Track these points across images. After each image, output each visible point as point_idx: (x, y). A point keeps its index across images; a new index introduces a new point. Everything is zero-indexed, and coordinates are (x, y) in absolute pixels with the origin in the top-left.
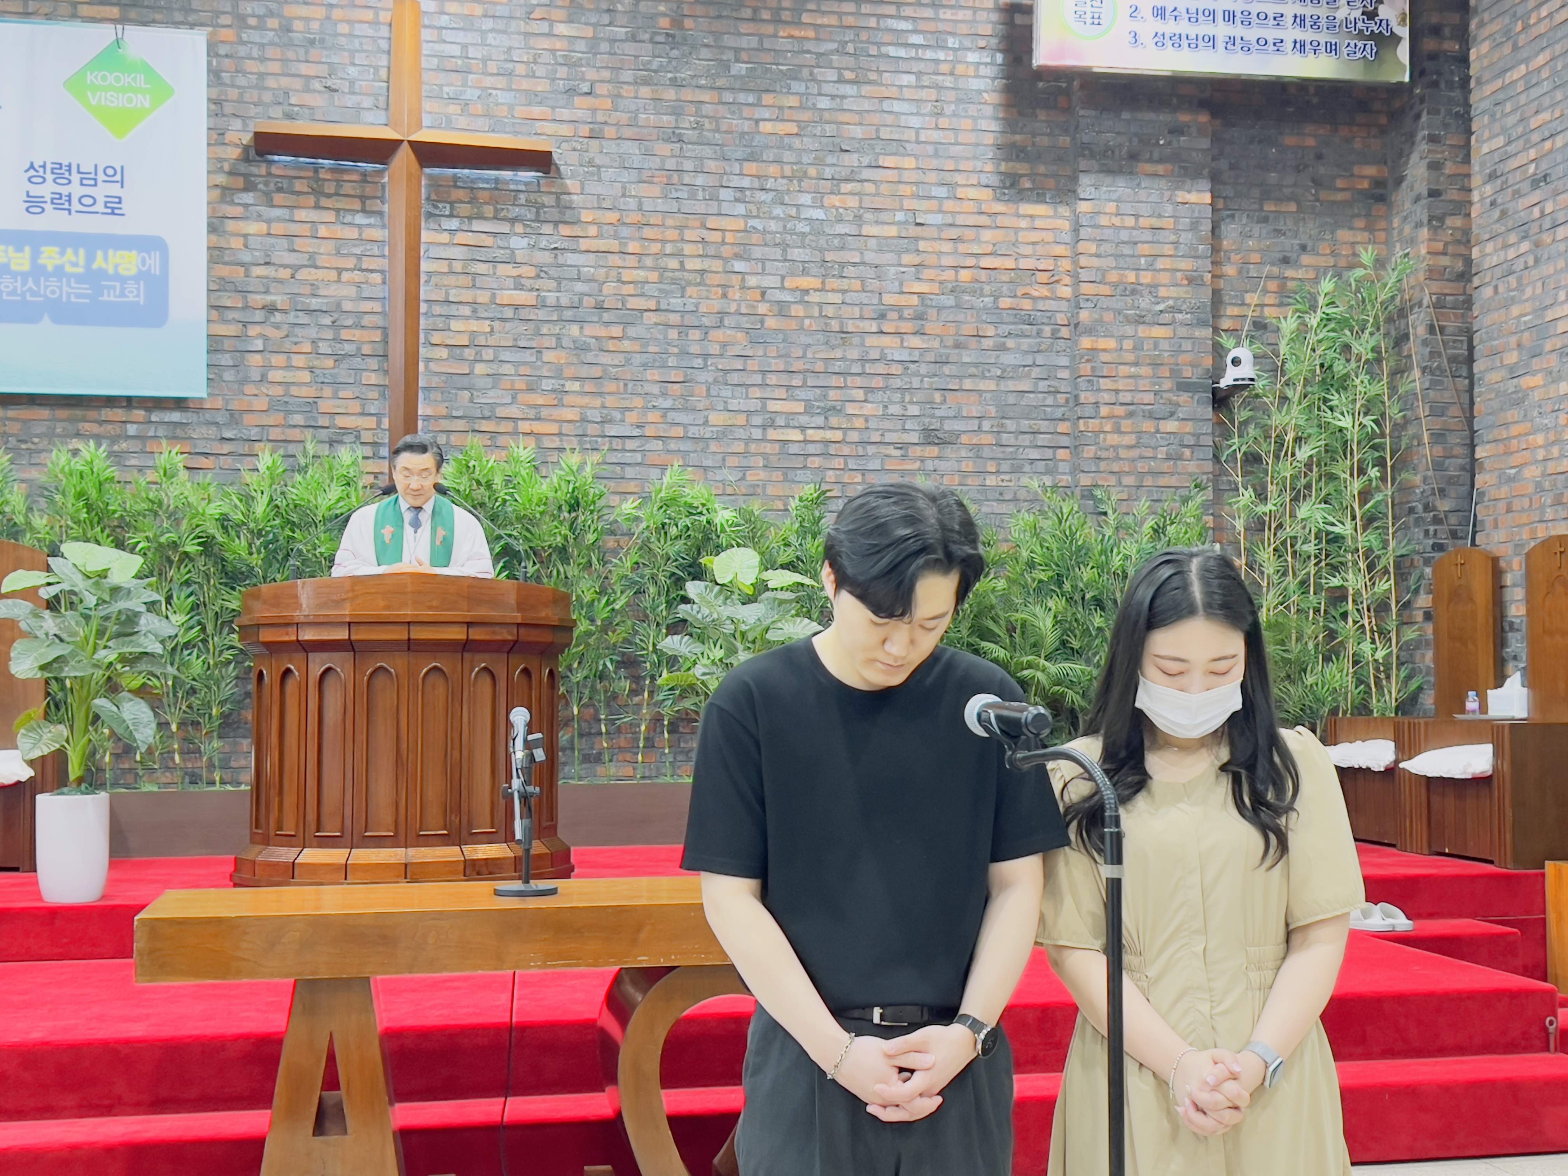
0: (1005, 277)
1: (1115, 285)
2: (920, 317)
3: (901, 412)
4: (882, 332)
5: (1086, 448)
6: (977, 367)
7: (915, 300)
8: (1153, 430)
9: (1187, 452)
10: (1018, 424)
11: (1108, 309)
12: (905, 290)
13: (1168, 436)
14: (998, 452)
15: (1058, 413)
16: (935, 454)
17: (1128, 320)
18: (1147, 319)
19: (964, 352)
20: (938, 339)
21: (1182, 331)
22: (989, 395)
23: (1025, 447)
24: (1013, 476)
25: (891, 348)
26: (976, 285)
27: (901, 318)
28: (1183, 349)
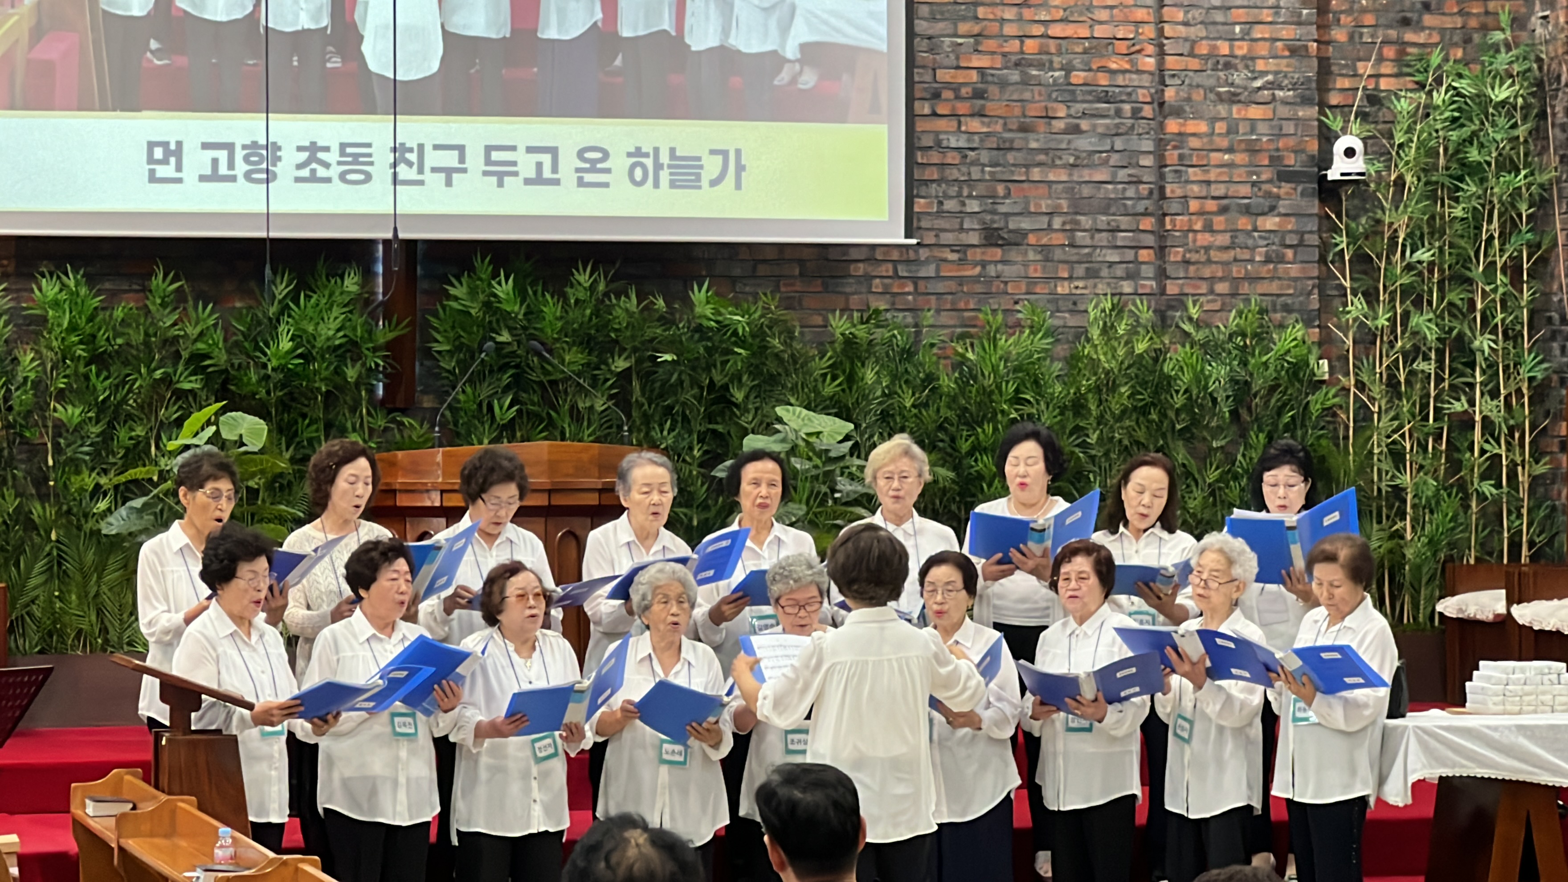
0: (1079, 49)
1: (1206, 58)
2: (979, 94)
3: (958, 209)
4: (934, 114)
5: (1174, 250)
6: (1047, 154)
7: (974, 76)
8: (1250, 227)
9: (1289, 253)
10: (1095, 221)
11: (1198, 86)
12: (962, 64)
13: (1267, 235)
14: (1071, 254)
15: (1141, 207)
16: (998, 258)
17: (1220, 98)
18: (1242, 98)
19: (1031, 136)
20: (1001, 121)
21: (1284, 111)
22: (1060, 186)
23: (1102, 247)
24: (1090, 282)
25: (946, 132)
26: (1044, 57)
27: (958, 97)
28: (1284, 132)
